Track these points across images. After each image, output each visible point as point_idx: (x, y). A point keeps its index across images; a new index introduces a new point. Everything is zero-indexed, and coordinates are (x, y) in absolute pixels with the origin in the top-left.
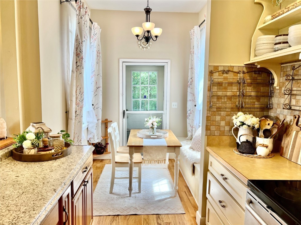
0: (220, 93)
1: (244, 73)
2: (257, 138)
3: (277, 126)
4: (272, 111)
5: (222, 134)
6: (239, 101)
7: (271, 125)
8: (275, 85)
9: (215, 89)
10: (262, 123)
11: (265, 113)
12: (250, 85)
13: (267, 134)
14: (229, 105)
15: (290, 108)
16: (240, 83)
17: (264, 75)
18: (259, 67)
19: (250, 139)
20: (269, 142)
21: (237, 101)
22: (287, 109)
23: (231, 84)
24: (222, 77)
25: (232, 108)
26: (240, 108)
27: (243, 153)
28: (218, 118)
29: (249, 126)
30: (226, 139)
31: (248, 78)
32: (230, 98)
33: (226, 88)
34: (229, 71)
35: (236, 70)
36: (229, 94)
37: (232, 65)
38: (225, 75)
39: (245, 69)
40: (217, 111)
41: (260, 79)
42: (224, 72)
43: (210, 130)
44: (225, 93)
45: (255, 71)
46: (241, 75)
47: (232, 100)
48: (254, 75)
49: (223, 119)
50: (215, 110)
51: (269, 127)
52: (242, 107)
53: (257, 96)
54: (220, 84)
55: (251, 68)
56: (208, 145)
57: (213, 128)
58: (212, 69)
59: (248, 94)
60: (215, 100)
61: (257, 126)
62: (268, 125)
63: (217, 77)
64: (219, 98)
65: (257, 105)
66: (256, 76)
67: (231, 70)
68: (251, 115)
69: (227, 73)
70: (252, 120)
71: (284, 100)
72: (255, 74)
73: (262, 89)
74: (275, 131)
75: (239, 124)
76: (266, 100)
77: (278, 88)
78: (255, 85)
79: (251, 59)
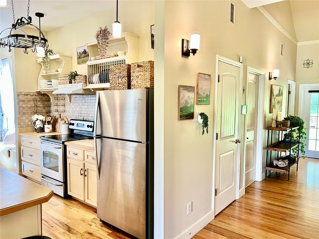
0: (24, 106)
1: (36, 95)
2: (45, 125)
3: (53, 119)
4: (51, 113)
5: (28, 126)
6: (35, 109)
7: (50, 119)
8: (51, 101)
9: (21, 103)
10: (46, 118)
11: (48, 115)
12: (39, 101)
13: (49, 123)
14: (29, 111)
15: (58, 111)
16: (34, 101)
17: (46, 97)
18: (42, 93)
19: (42, 126)
20: (50, 126)
21: (33, 109)
23: (29, 101)
24: (24, 98)
25: (31, 113)
26: (36, 113)
27: (38, 132)
28: (24, 118)
29: (40, 120)
30: (30, 129)
31: (38, 98)
32: (30, 108)
33: (27, 103)
34: (28, 94)
35: (31, 94)
36: (29, 106)
37: (29, 92)
38: (26, 96)
40: (24, 114)
41: (44, 98)
42: (25, 95)
43: (20, 124)
44: (27, 106)
45: (41, 95)
46: (35, 97)
48: (41, 96)
49: (27, 119)
50: (22, 114)
51: (49, 120)
52: (37, 112)
53: (43, 107)
54: (23, 101)
55: (39, 93)
56: (20, 132)
57: (22, 124)
58: (19, 93)
59: (39, 105)
60: (22, 109)
61: (44, 120)
62: (49, 119)
63: (22, 98)
64: (23, 108)
65: (44, 111)
66: (42, 97)
68: (41, 116)
70: (42, 118)
71: (55, 108)
73: (46, 103)
74: (52, 122)
75: (35, 120)
76: (48, 108)
77: (52, 103)
78: (42, 101)
79: (39, 89)
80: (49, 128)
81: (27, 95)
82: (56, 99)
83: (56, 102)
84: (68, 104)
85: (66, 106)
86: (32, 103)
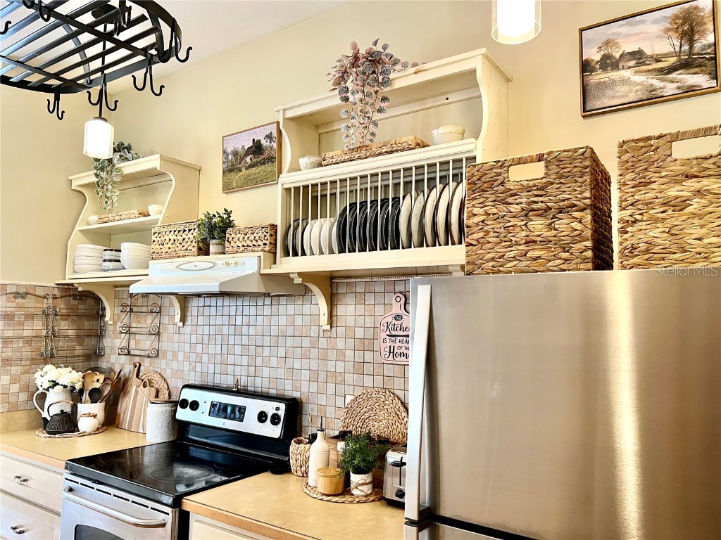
0: (9, 333)
1: (55, 298)
2: (79, 405)
3: (110, 382)
4: (104, 359)
5: (14, 407)
6: (46, 346)
7: (101, 381)
8: (107, 319)
9: (1, 324)
10: (88, 380)
11: (92, 364)
12: (65, 317)
13: (95, 395)
14: (27, 353)
15: (129, 354)
16: (48, 315)
17: (90, 302)
18: (80, 289)
19: (68, 409)
20: (98, 408)
21: (41, 346)
22: (125, 354)
23: (31, 317)
24: (14, 305)
25: (33, 359)
26: (50, 358)
27: (55, 433)
28: (4, 380)
29: (65, 387)
30: (21, 417)
31: (62, 306)
32: (29, 341)
33: (20, 324)
34: (27, 294)
35: (41, 292)
36: (27, 333)
37: (32, 283)
38: (20, 300)
39: (56, 292)
41: (82, 307)
42: (17, 295)
44: (18, 333)
45: (74, 295)
46: (51, 301)
47: (34, 344)
48: (73, 302)
49: (15, 380)
51: (97, 385)
52: (52, 356)
53: (78, 336)
54: (9, 317)
55: (68, 291)
59: (64, 333)
61: (78, 386)
62: (97, 381)
63: (3, 305)
65: (79, 350)
66: (76, 302)
67: (31, 292)
68: (69, 369)
69: (22, 297)
70: (70, 376)
71: (121, 341)
72: (74, 299)
73: (88, 324)
74: (107, 391)
75: (46, 385)
76: (93, 341)
77: (111, 323)
78: (75, 318)
79: (67, 277)
80: (95, 416)
81: (24, 295)
82: (128, 309)
83: (126, 321)
84: (171, 329)
85: (164, 336)
86: (38, 326)
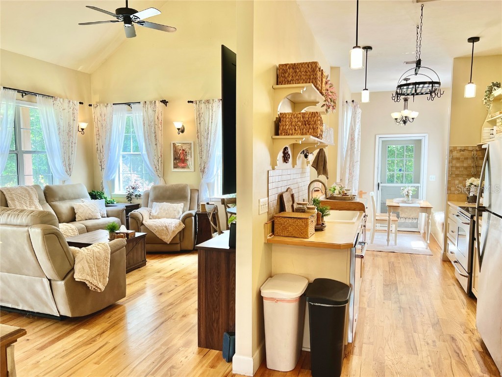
0: (458, 165)
1: (477, 151)
6: (473, 170)
9: (454, 162)
14: (465, 172)
16: (473, 158)
21: (471, 170)
23: (466, 159)
24: (460, 154)
25: (468, 175)
26: (475, 175)
28: (457, 182)
29: (475, 186)
32: (466, 168)
33: (463, 162)
35: (470, 149)
36: (465, 165)
37: (467, 146)
38: (462, 152)
39: (477, 148)
40: (456, 177)
42: (461, 150)
43: (450, 190)
44: (462, 165)
46: (475, 152)
47: (468, 169)
49: (460, 182)
50: (454, 176)
54: (458, 159)
55: (481, 147)
56: (449, 200)
57: (453, 189)
58: (452, 149)
60: (455, 169)
63: (455, 154)
64: (457, 168)
67: (466, 149)
75: (469, 184)
79: (482, 142)
81: (463, 150)
86: (470, 162)
